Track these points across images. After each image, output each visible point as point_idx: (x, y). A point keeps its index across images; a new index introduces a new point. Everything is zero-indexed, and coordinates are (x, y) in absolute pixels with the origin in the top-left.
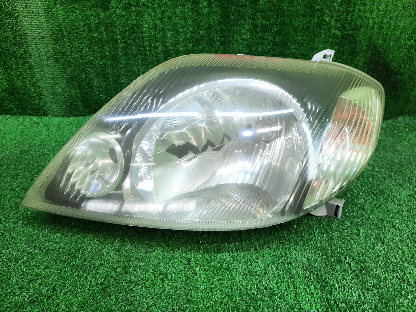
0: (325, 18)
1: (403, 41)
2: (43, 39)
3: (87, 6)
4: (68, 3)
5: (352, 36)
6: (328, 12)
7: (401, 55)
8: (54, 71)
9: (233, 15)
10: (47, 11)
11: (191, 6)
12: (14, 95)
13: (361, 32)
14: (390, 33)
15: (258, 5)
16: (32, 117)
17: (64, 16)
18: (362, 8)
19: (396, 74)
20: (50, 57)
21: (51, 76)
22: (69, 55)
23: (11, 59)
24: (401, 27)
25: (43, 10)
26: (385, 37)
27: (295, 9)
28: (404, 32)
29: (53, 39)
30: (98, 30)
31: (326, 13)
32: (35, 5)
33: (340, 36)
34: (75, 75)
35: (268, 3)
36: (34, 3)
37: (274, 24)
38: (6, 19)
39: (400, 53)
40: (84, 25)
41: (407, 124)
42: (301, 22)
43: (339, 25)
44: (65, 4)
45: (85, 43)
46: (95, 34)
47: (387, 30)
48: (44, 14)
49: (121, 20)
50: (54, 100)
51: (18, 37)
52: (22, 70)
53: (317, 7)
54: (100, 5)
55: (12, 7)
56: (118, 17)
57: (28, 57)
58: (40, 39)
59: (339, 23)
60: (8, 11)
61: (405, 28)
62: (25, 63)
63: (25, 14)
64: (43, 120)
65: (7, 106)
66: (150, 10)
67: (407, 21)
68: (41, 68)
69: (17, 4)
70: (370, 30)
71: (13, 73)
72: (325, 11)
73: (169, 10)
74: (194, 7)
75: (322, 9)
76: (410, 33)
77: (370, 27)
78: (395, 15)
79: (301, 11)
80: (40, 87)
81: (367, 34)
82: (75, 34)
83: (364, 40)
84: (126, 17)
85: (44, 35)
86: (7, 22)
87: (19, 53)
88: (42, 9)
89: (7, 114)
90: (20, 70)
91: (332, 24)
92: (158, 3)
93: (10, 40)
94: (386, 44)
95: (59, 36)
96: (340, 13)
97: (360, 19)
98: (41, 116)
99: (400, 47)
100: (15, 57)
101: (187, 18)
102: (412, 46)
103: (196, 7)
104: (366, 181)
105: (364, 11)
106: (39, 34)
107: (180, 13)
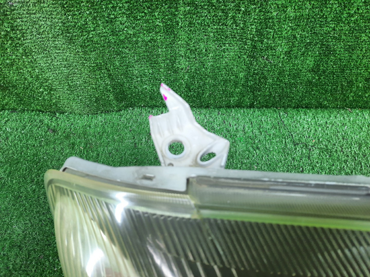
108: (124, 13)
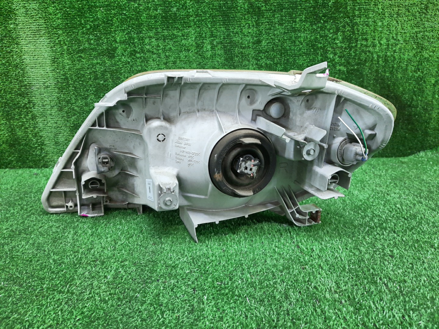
0: (328, 55)
1: (410, 73)
2: (48, 89)
3: (93, 55)
4: (74, 52)
5: (358, 70)
6: (330, 49)
7: (411, 87)
8: (57, 120)
9: (237, 56)
10: (54, 61)
11: (195, 50)
12: (15, 147)
13: (366, 66)
14: (395, 66)
15: (261, 46)
16: (31, 169)
17: (70, 65)
18: (364, 43)
19: (410, 106)
20: (54, 106)
21: (54, 125)
22: (74, 103)
23: (14, 109)
24: (406, 59)
25: (49, 61)
26: (391, 69)
27: (297, 48)
28: (409, 65)
29: (57, 88)
30: (104, 77)
31: (329, 51)
32: (42, 56)
33: (345, 72)
34: (79, 123)
35: (270, 44)
36: (41, 54)
37: (278, 64)
38: (13, 71)
39: (409, 85)
40: (90, 73)
41: (430, 158)
42: (305, 60)
43: (343, 61)
44: (72, 53)
45: (91, 90)
46: (101, 81)
47: (392, 63)
48: (50, 64)
49: (126, 67)
50: (56, 150)
51: (23, 88)
52: (25, 120)
53: (319, 45)
54: (106, 53)
55: (20, 59)
56: (124, 64)
57: (31, 106)
58: (45, 88)
59: (343, 59)
60: (15, 63)
61: (410, 60)
62: (28, 113)
63: (32, 65)
64: (43, 171)
65: (7, 159)
66: (154, 56)
67: (410, 54)
68: (44, 117)
69: (25, 57)
70: (376, 64)
71: (15, 124)
72: (328, 49)
73: (173, 55)
74: (198, 51)
75: (324, 46)
76: (416, 65)
77: (375, 61)
78: (397, 48)
79: (304, 49)
80: (42, 137)
81: (374, 68)
82: (81, 82)
83: (371, 73)
84: (131, 63)
85: (49, 84)
86: (13, 73)
87: (23, 103)
88: (49, 59)
89: (6, 167)
90: (23, 120)
91: (336, 60)
92: (162, 49)
93: (15, 91)
94: (393, 77)
95: (64, 84)
96: (343, 49)
97: (363, 54)
98: (41, 168)
99: (409, 79)
100: (19, 107)
101: (192, 62)
102: (420, 78)
103: (200, 51)
104: (394, 207)
105: (366, 46)
106: (44, 84)
107: (184, 57)
108: (93, 93)
